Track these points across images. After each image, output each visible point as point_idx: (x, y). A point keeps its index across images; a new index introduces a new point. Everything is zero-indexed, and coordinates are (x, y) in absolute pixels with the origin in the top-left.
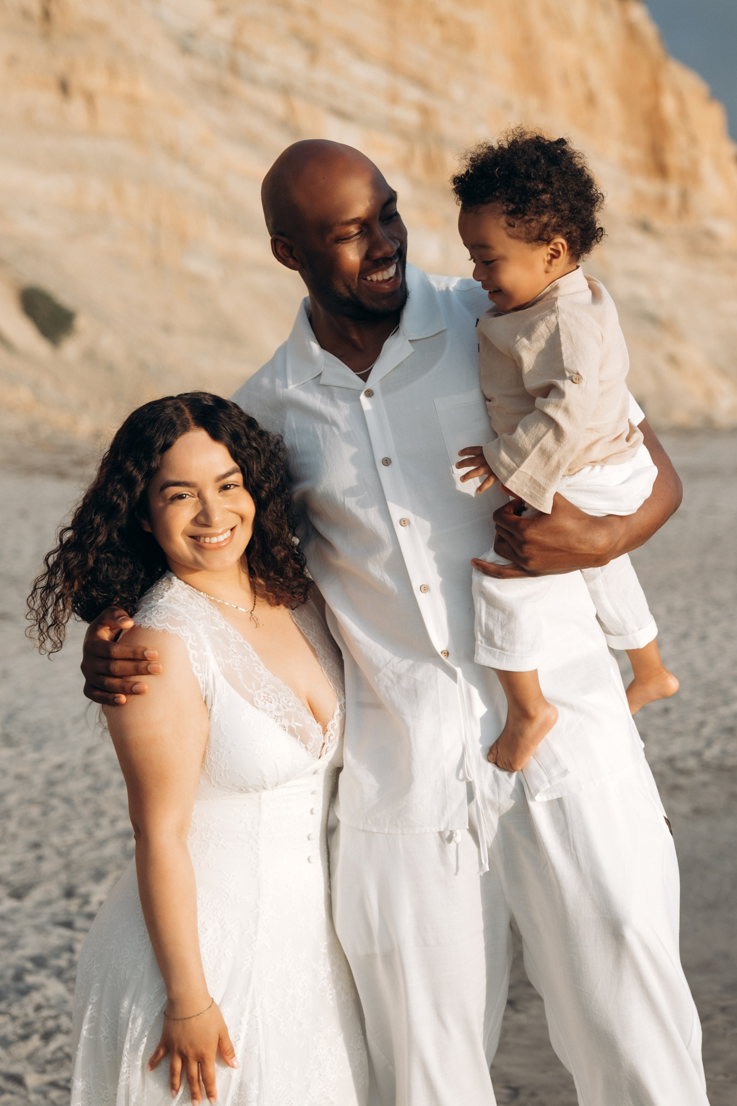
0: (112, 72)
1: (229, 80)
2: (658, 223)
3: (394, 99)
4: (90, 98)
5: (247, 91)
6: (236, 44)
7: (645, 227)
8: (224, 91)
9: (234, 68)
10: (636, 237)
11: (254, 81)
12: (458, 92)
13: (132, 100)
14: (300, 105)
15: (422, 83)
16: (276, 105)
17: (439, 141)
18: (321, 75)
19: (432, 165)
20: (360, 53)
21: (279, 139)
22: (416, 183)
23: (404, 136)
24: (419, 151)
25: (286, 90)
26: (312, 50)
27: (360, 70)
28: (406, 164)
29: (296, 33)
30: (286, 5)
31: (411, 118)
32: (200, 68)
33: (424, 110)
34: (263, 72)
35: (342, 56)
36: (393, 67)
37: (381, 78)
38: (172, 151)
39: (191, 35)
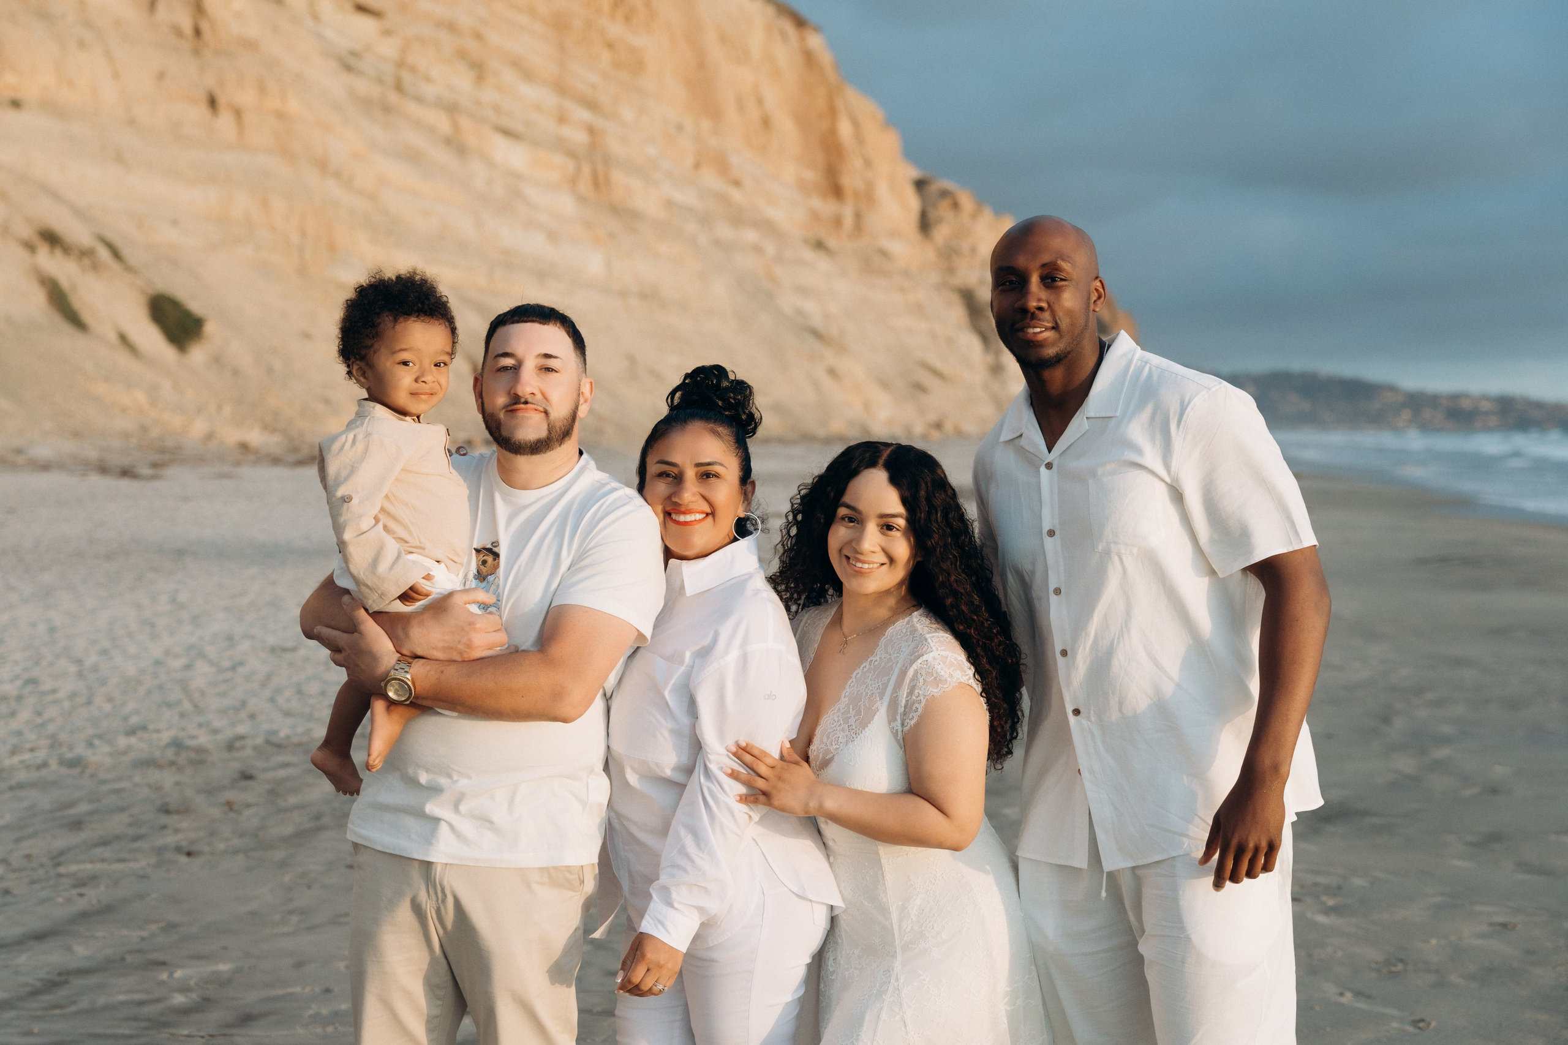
0: (262, 89)
1: (393, 97)
2: (832, 242)
3: (562, 119)
4: (238, 113)
5: (411, 107)
6: (401, 64)
7: (820, 245)
8: (387, 109)
9: (399, 87)
10: (809, 254)
11: (419, 100)
12: (627, 114)
13: (281, 115)
14: (465, 123)
15: (592, 105)
16: (442, 122)
17: (607, 160)
18: (489, 95)
19: (599, 182)
20: (528, 75)
21: (442, 155)
22: (582, 199)
23: (572, 154)
24: (586, 170)
25: (452, 109)
26: (479, 70)
27: (528, 91)
28: (573, 181)
29: (462, 54)
30: (452, 27)
31: (580, 137)
32: (363, 87)
33: (591, 130)
34: (430, 91)
35: (509, 76)
36: (561, 88)
37: (549, 99)
38: (323, 165)
39: (354, 54)
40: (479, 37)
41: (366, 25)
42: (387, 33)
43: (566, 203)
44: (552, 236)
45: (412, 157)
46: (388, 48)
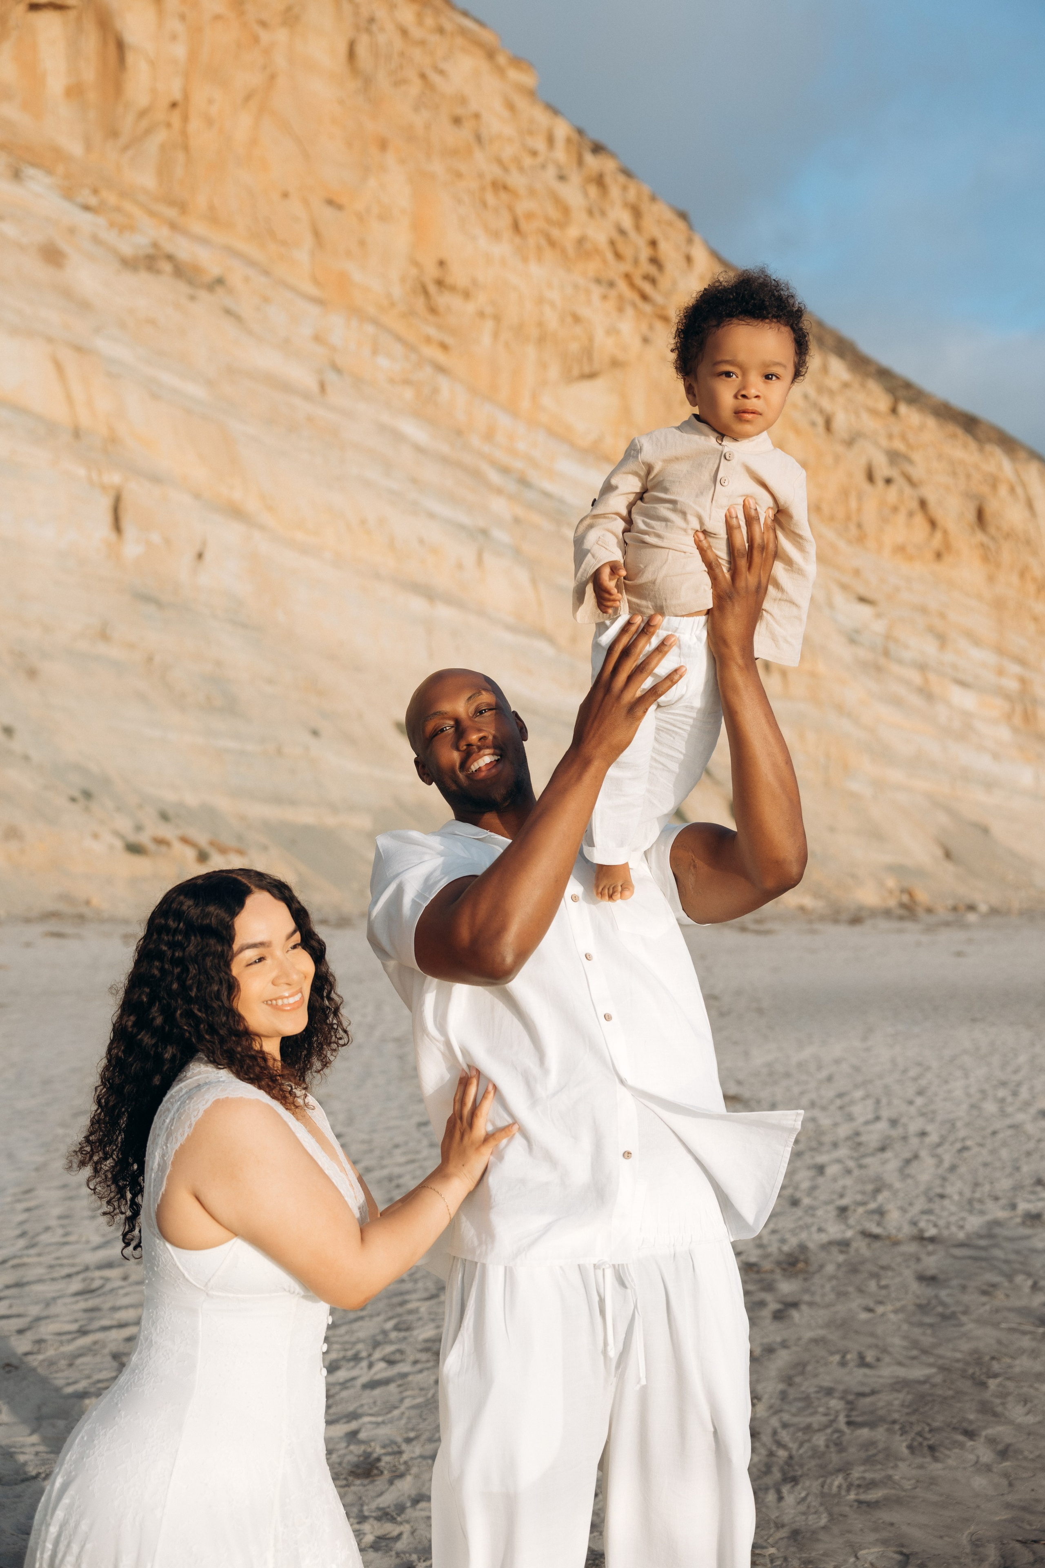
1: (882, 661)
3: (1001, 672)
5: (895, 668)
6: (888, 637)
8: (879, 669)
9: (886, 653)
11: (900, 662)
13: (813, 675)
14: (932, 677)
15: (1021, 661)
16: (915, 677)
17: (1035, 701)
18: (949, 657)
19: (1028, 717)
20: (976, 641)
21: (916, 700)
22: (1015, 730)
23: (1008, 697)
24: (1019, 709)
25: (922, 667)
26: (942, 640)
27: (978, 654)
28: (1009, 717)
29: (931, 629)
30: (923, 610)
31: (1013, 685)
32: (863, 654)
33: (1023, 681)
34: (907, 655)
35: (963, 643)
36: (1000, 651)
37: (991, 658)
38: (840, 709)
39: (857, 631)
40: (942, 616)
41: (865, 611)
42: (879, 616)
43: (1004, 733)
44: (996, 757)
45: (897, 702)
46: (879, 627)
